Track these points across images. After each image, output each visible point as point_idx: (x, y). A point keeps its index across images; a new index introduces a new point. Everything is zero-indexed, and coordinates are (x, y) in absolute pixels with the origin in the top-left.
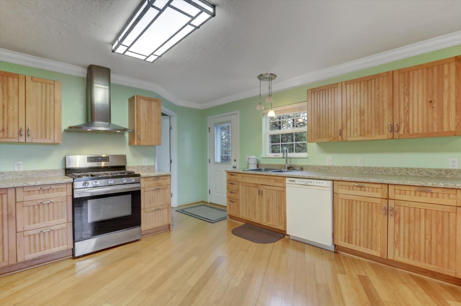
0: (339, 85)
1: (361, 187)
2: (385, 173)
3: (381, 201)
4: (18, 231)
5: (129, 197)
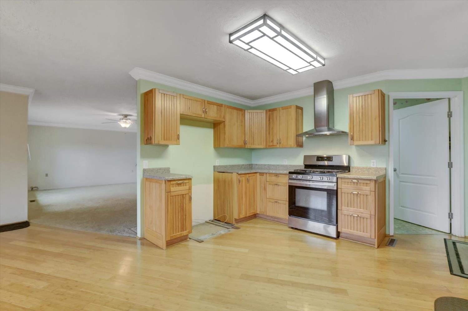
4: (267, 197)
5: (325, 193)
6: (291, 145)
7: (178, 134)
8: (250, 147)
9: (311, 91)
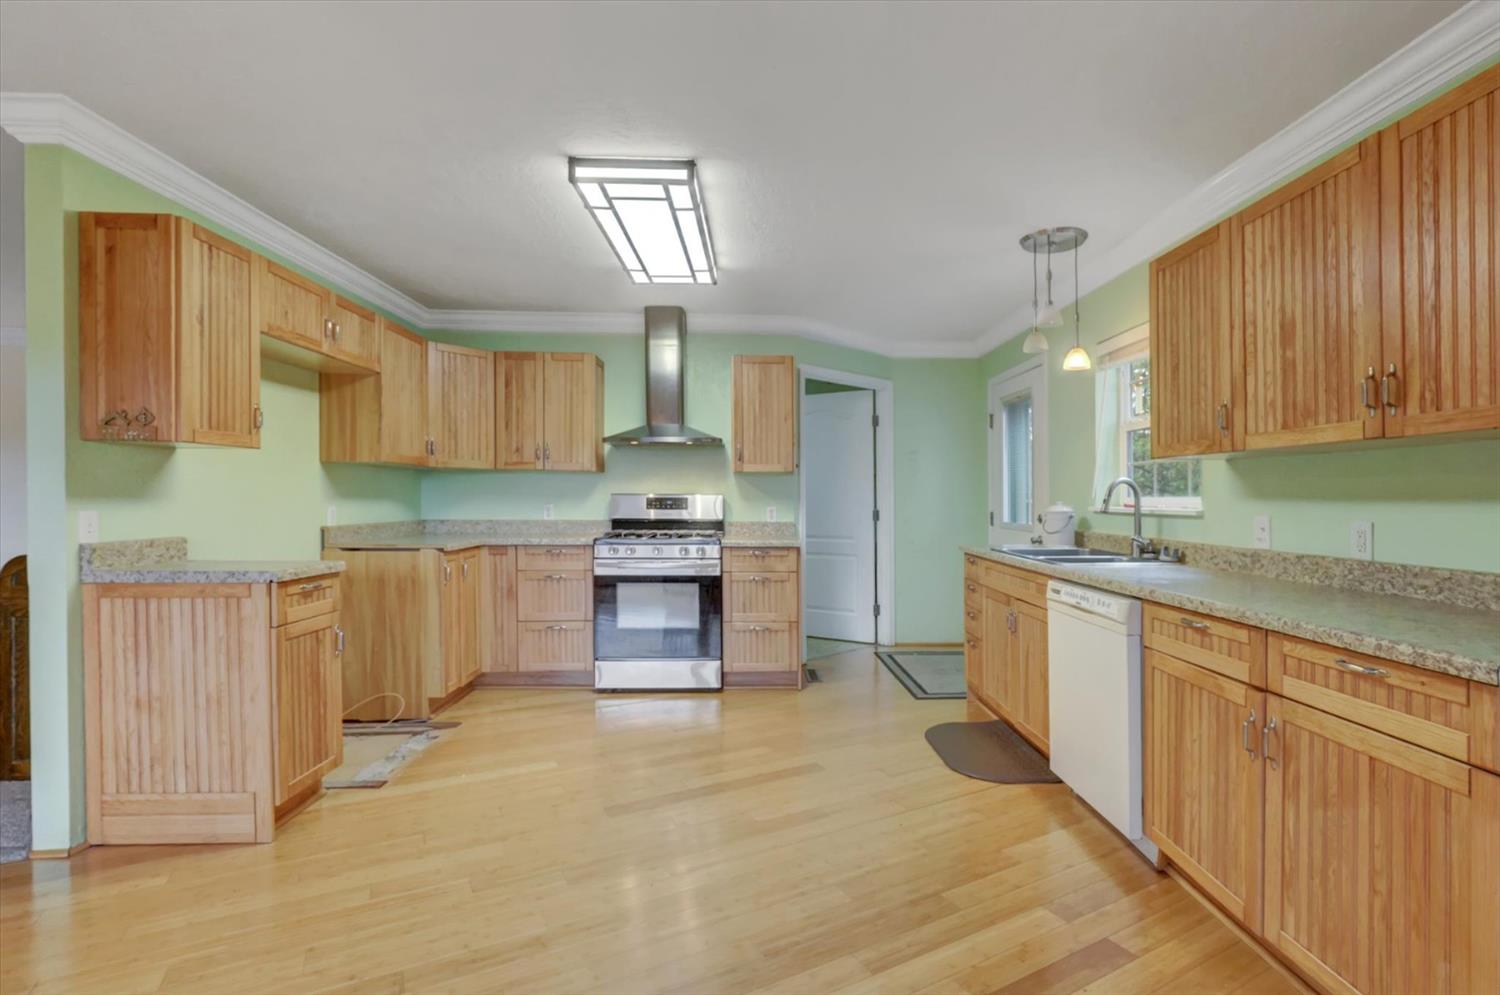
0: (1223, 233)
1: (1203, 632)
2: (1440, 597)
3: (1246, 697)
4: (520, 619)
5: (695, 588)
6: (583, 463)
7: (256, 410)
8: (443, 463)
9: (636, 324)
